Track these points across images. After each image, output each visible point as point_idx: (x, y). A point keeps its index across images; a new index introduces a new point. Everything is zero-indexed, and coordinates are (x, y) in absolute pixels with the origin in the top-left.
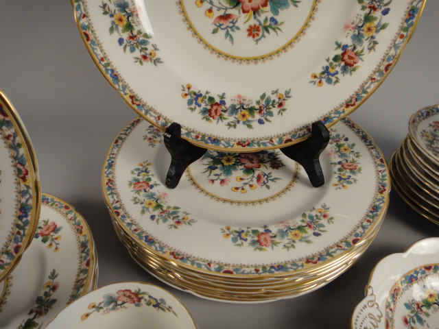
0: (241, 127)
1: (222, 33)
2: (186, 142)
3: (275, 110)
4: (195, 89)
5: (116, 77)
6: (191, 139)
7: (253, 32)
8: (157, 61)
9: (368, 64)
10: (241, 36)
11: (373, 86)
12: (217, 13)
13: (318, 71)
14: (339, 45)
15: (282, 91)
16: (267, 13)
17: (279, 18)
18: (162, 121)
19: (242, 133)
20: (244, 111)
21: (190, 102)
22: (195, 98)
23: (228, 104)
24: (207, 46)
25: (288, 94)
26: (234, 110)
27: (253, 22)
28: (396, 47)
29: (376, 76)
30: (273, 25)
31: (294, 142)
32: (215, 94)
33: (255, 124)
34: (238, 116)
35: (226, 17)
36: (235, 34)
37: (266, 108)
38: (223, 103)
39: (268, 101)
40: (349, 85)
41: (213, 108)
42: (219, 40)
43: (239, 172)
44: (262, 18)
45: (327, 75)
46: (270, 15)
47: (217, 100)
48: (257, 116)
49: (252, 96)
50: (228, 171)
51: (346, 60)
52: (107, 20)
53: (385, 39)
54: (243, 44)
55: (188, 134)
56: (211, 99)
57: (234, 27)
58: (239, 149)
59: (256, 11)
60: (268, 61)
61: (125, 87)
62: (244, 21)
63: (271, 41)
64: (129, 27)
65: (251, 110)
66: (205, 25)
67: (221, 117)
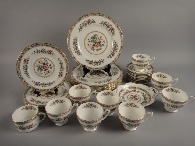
0: (96, 66)
1: (92, 50)
2: (86, 68)
3: (102, 63)
4: (88, 59)
5: (74, 58)
6: (87, 68)
7: (97, 50)
8: (81, 55)
9: (116, 55)
10: (95, 51)
11: (117, 58)
12: (91, 47)
13: (108, 56)
14: (111, 52)
15: (103, 59)
16: (99, 47)
17: (101, 48)
18: (82, 65)
19: (96, 67)
20: (96, 63)
21: (87, 62)
22: (88, 61)
23: (94, 62)
24: (90, 52)
25: (103, 60)
26: (95, 63)
27: (97, 48)
28: (120, 52)
29: (118, 56)
30: (100, 49)
31: (105, 68)
32: (91, 60)
33: (98, 65)
34: (95, 64)
35: (93, 48)
36: (94, 50)
37: (100, 62)
38: (93, 62)
39: (100, 61)
40: (113, 58)
41: (91, 63)
42: (92, 51)
43: (96, 75)
44: (98, 48)
45: (110, 57)
46: (100, 47)
47: (92, 61)
48: (99, 64)
49: (98, 60)
50: (94, 75)
51: (113, 54)
52: (74, 49)
53: (118, 51)
54: (96, 52)
55: (87, 67)
56: (91, 61)
57: (94, 49)
58: (96, 70)
59: (97, 47)
60: (100, 55)
61: (76, 59)
62: (96, 48)
63: (100, 51)
64: (77, 50)
65: (98, 63)
66: (89, 49)
67: (92, 64)
